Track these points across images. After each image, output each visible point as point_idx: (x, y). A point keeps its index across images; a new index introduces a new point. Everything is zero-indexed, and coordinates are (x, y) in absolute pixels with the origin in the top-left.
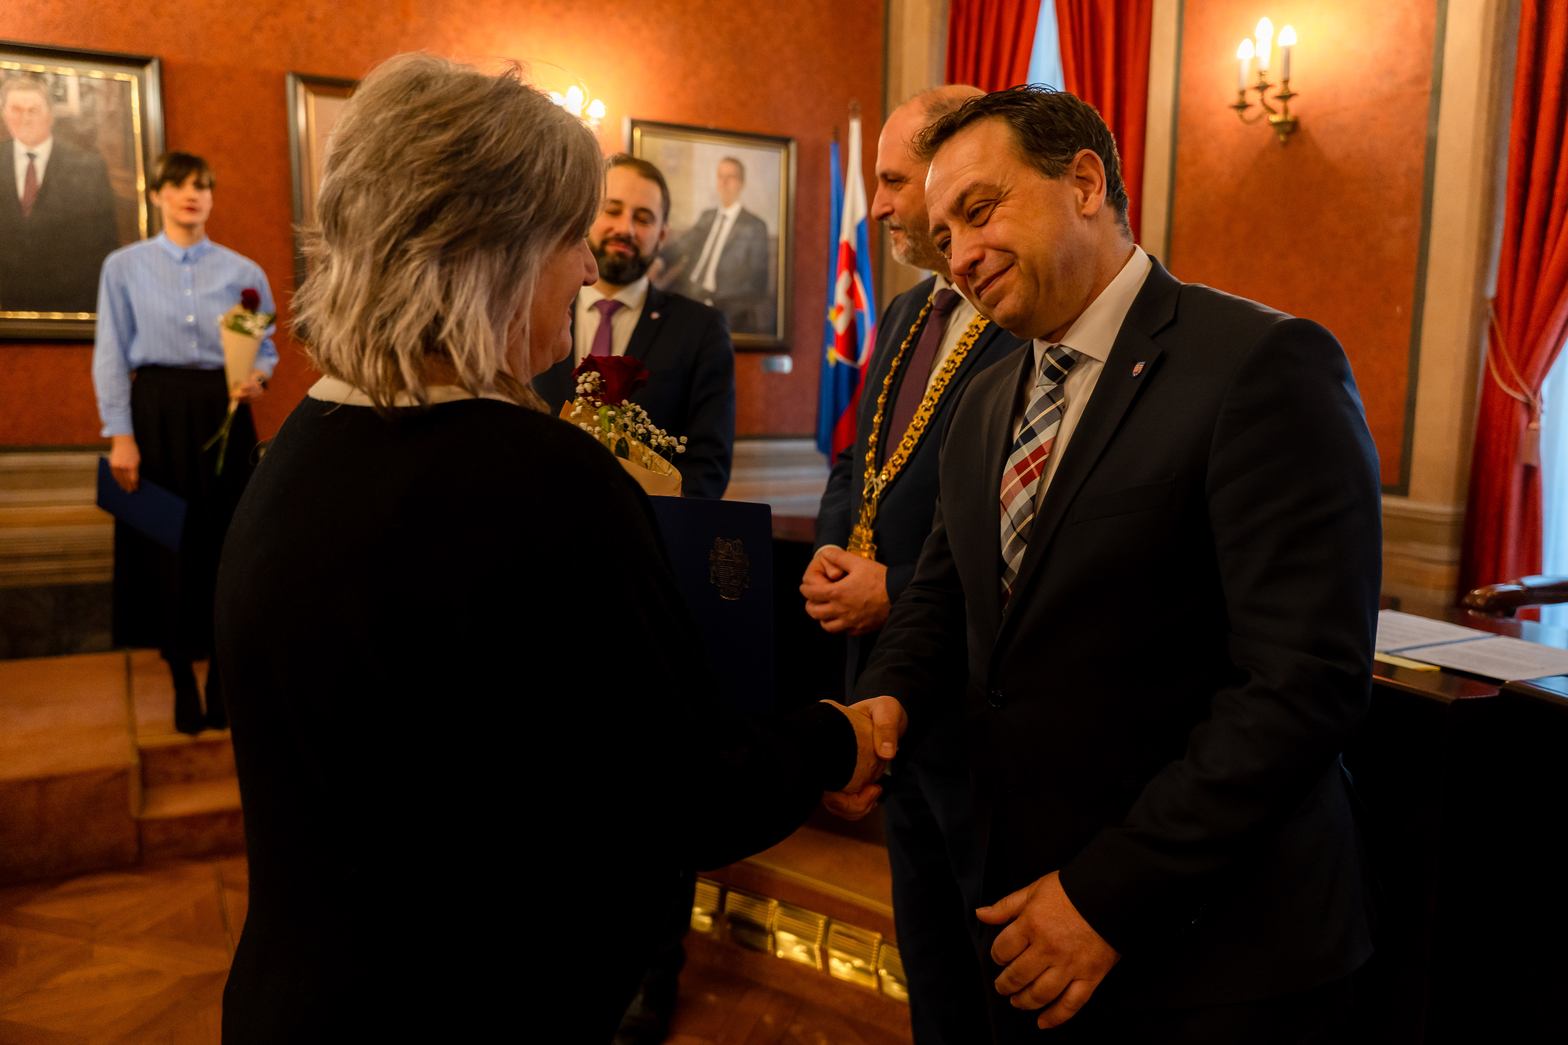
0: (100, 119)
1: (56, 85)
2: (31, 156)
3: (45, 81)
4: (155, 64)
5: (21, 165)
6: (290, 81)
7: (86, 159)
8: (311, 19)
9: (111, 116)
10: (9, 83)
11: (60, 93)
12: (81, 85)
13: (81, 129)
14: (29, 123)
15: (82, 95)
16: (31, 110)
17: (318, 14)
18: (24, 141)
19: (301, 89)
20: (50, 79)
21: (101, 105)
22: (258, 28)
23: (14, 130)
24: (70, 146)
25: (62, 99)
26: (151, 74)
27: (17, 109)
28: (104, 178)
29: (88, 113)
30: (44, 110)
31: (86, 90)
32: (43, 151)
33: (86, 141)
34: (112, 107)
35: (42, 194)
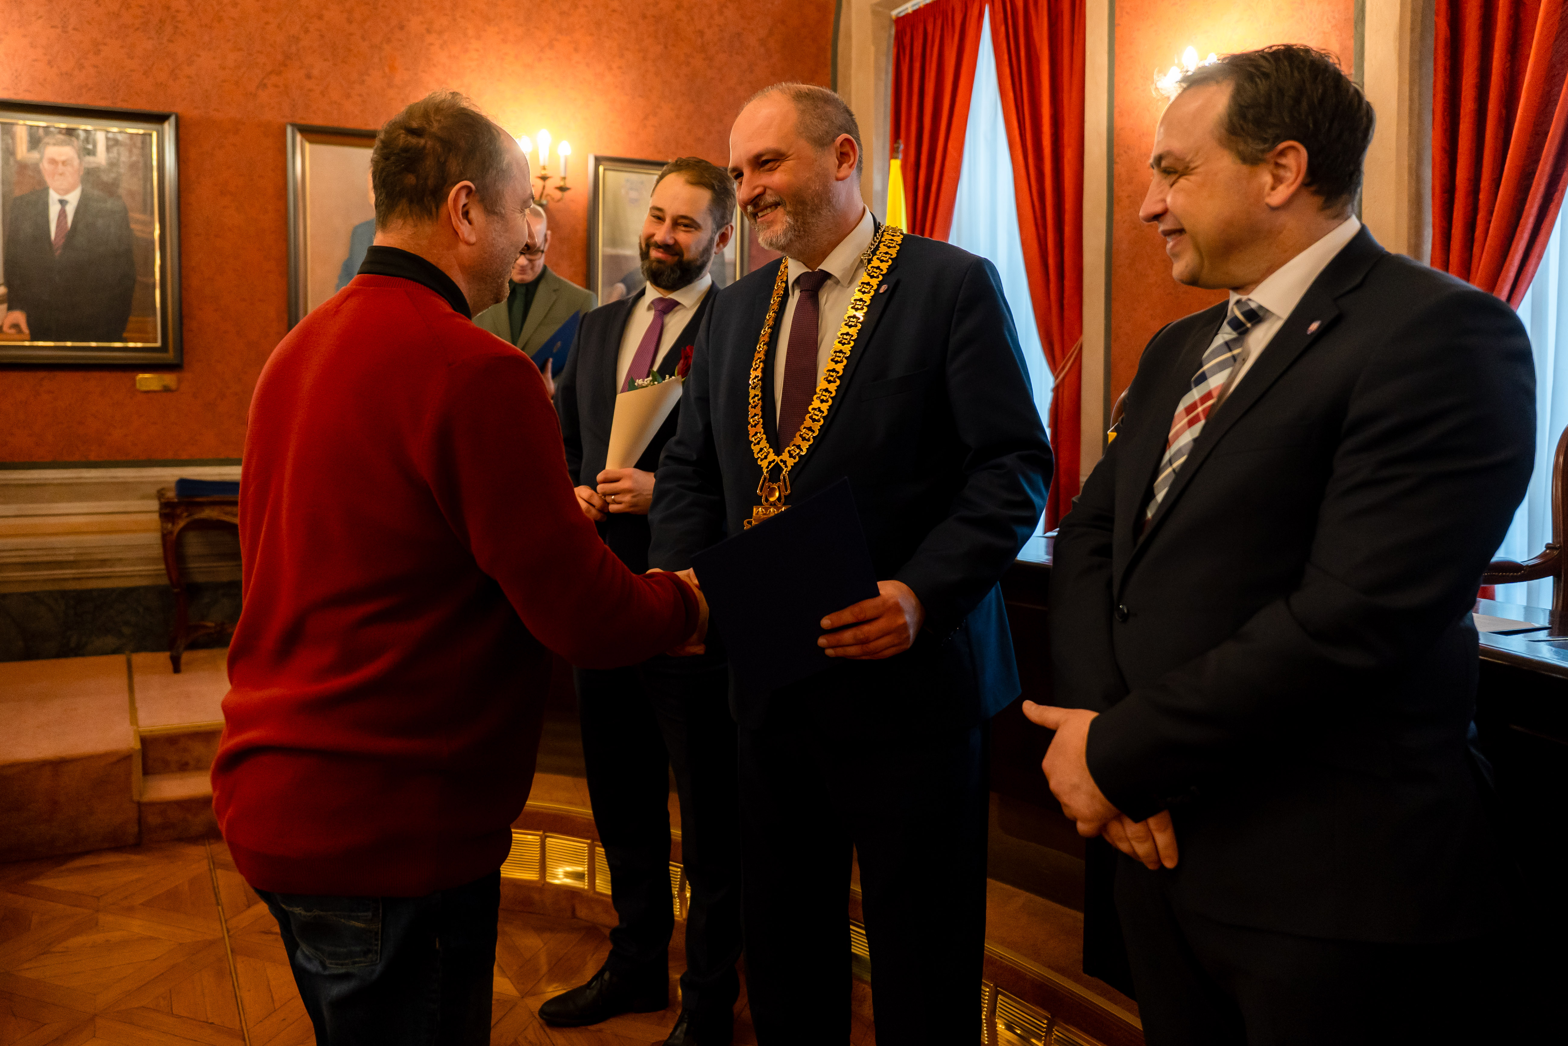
0: (122, 170)
1: (87, 140)
2: (63, 203)
3: (77, 137)
4: (173, 119)
5: (54, 211)
6: (289, 130)
7: (109, 204)
8: (309, 77)
9: (133, 166)
10: (46, 140)
11: (90, 147)
12: (107, 139)
13: (105, 178)
14: (61, 174)
15: (108, 149)
16: (64, 163)
17: (315, 72)
18: (57, 191)
19: (299, 137)
20: (82, 135)
21: (124, 158)
22: (263, 85)
23: (49, 180)
24: (96, 193)
25: (92, 153)
26: (169, 129)
27: (53, 162)
28: (125, 221)
29: (113, 164)
30: (76, 162)
31: (112, 143)
32: (73, 198)
33: (110, 189)
34: (134, 158)
35: (71, 235)
